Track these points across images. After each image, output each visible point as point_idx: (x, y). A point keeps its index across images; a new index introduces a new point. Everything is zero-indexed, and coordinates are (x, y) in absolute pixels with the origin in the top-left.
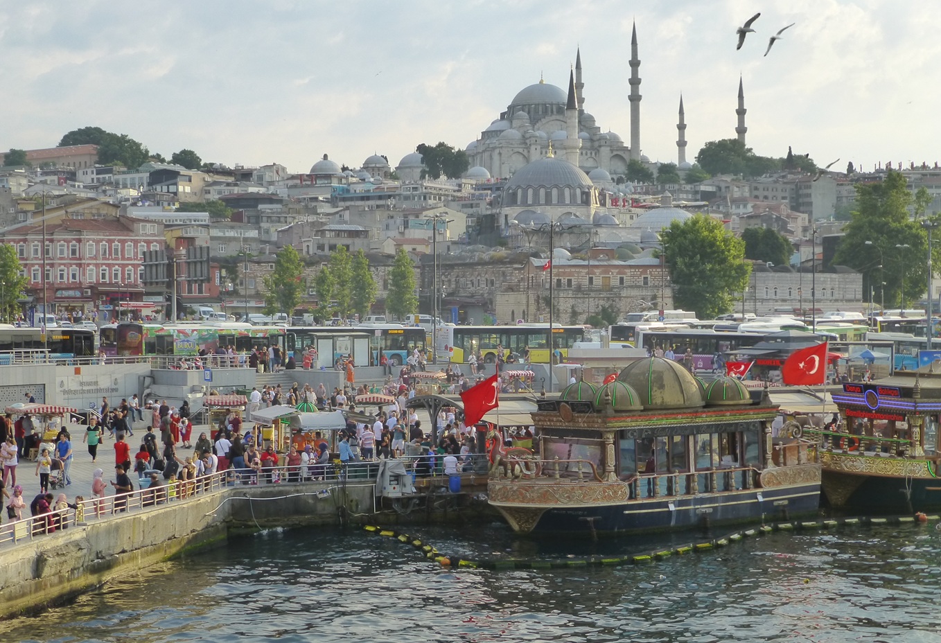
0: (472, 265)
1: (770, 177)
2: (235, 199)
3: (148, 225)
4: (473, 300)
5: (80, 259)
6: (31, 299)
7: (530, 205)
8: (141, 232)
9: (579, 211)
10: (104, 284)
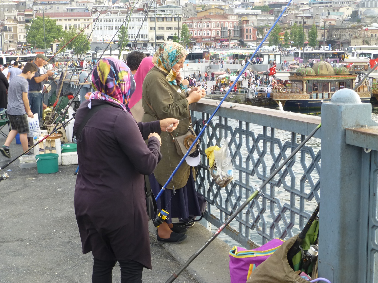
0: (345, 29)
2: (273, 5)
3: (233, 16)
4: (345, 41)
5: (210, 28)
6: (194, 41)
7: (369, 7)
8: (230, 19)
10: (218, 36)
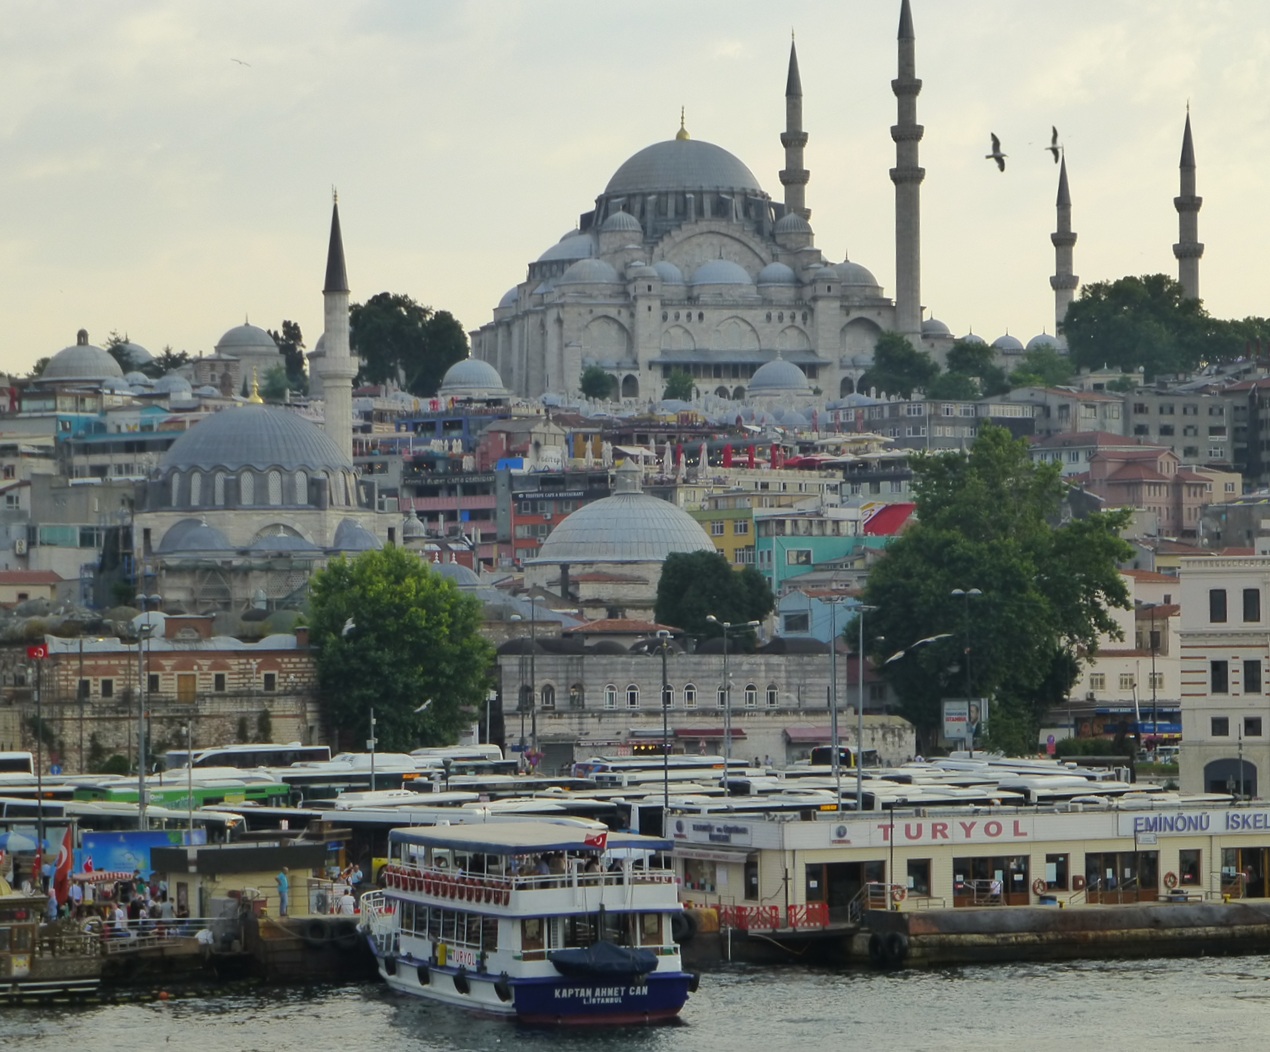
1: (1219, 373)
7: (195, 509)
9: (301, 521)
